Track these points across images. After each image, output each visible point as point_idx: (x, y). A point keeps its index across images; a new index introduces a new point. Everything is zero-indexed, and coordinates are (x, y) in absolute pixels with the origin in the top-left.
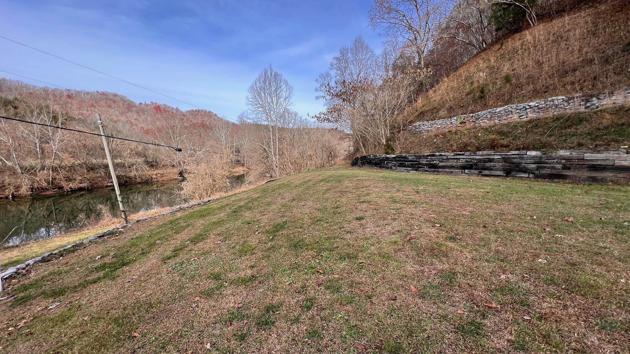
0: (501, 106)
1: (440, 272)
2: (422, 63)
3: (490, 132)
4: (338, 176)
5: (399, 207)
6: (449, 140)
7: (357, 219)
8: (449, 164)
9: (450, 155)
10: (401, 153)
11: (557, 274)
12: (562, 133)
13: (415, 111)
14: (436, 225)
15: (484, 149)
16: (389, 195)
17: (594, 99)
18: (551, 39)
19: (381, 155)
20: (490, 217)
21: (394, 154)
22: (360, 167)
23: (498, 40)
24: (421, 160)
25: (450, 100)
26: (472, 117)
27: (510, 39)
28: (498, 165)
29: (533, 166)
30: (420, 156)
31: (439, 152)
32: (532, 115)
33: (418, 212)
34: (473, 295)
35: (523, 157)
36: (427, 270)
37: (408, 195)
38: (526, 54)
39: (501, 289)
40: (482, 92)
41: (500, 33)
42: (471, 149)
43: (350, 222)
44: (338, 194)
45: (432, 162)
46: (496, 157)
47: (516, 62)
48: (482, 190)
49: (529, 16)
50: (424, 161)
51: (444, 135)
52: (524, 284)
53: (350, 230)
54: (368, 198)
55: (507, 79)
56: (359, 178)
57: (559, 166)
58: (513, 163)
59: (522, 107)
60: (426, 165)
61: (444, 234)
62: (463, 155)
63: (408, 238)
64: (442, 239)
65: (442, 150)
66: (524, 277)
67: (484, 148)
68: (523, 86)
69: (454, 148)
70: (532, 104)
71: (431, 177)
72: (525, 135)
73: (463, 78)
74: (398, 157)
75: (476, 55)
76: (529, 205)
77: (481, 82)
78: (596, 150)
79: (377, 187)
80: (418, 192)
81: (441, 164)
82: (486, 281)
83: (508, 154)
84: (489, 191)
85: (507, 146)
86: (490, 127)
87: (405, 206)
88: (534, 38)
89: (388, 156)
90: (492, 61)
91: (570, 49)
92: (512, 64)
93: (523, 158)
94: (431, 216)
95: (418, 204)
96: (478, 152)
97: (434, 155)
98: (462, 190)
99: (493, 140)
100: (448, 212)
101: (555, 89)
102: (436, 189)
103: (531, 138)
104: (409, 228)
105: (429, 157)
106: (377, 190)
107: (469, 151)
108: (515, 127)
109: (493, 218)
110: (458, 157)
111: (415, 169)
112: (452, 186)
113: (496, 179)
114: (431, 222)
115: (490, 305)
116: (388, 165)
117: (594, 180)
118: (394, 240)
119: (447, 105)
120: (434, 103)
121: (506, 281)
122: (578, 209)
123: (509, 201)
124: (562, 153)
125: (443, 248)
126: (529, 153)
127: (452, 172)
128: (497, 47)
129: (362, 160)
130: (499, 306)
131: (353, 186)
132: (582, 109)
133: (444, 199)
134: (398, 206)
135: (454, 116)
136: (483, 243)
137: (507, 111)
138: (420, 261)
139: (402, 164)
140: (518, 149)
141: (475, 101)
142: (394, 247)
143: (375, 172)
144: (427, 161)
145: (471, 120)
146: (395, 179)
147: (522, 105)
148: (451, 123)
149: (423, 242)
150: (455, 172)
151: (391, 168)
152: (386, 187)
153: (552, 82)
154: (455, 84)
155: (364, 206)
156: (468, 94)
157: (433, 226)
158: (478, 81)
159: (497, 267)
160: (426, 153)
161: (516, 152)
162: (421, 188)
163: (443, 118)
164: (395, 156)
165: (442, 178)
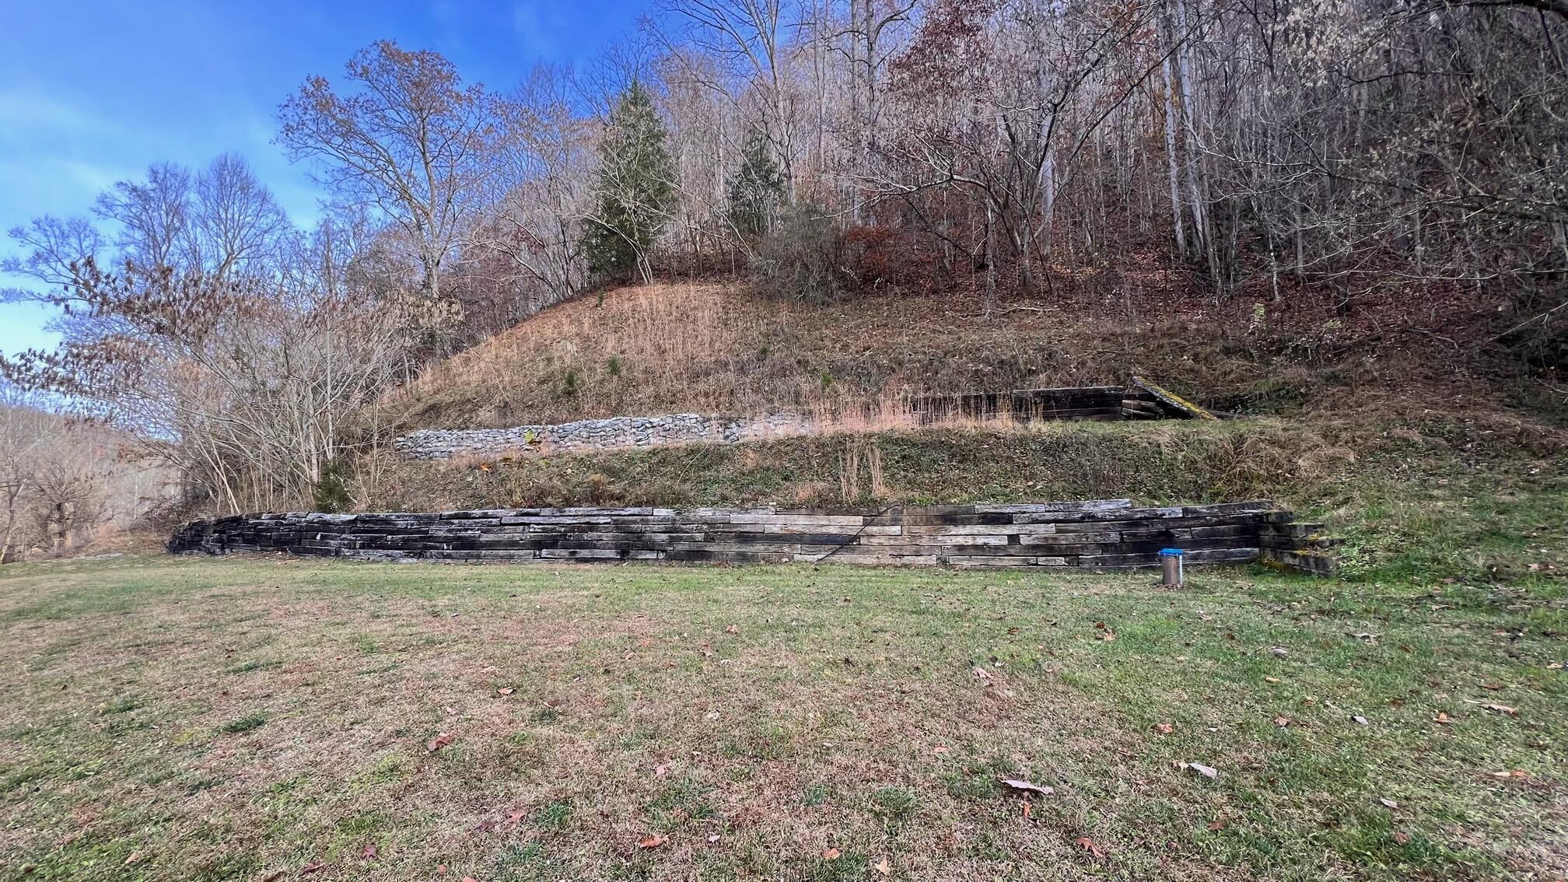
0: (604, 416)
1: (532, 810)
2: (435, 287)
3: (589, 468)
4: (112, 591)
5: (387, 663)
6: (503, 480)
7: (233, 729)
8: (504, 536)
9: (508, 514)
10: (370, 508)
11: (737, 732)
12: (700, 477)
13: (413, 400)
14: (502, 691)
15: (579, 503)
16: (346, 632)
17: (733, 425)
18: (674, 314)
19: (303, 514)
20: (613, 648)
21: (347, 512)
22: (213, 554)
23: (593, 289)
24: (433, 527)
25: (504, 388)
26: (552, 431)
27: (613, 294)
28: (606, 537)
29: (664, 536)
30: (429, 517)
31: (480, 508)
32: (656, 442)
33: (448, 665)
34: (613, 835)
35: (648, 520)
36: (498, 818)
37: (408, 626)
38: (641, 329)
39: (664, 800)
40: (570, 382)
41: (596, 277)
42: (554, 502)
43: (199, 750)
44: (124, 659)
45: (463, 534)
46: (602, 520)
47: (626, 339)
48: (586, 593)
49: (642, 263)
50: (440, 531)
51: (493, 466)
52: (696, 772)
53: (208, 778)
54: (268, 652)
55: (614, 367)
56: (215, 591)
57: (700, 536)
58: (632, 533)
59: (640, 423)
60: (447, 540)
61: (527, 711)
62: (536, 515)
63: (432, 746)
64: (523, 725)
65: (487, 504)
66: (693, 757)
67: (579, 501)
68: (638, 385)
69: (517, 498)
70: (655, 420)
71: (459, 571)
72: (648, 478)
73: (532, 346)
74: (364, 521)
75: (555, 306)
76: (672, 612)
77: (568, 361)
78: (742, 508)
79: (296, 614)
80: (435, 615)
81: (485, 538)
82: (632, 791)
83: (623, 513)
84: (598, 592)
85: (620, 498)
86: (588, 456)
87: (404, 656)
88: (651, 304)
89: (328, 517)
90: (586, 325)
91: (700, 339)
92: (620, 339)
93: (646, 522)
94: (484, 671)
95: (445, 644)
96: (567, 509)
97: (467, 516)
98: (544, 596)
99: (596, 483)
100: (524, 652)
101: (684, 399)
102: (483, 602)
103: (660, 483)
104: (430, 717)
105: (456, 521)
106: (299, 622)
107: (550, 505)
108: (631, 460)
109: (619, 649)
110: (526, 520)
111: (415, 555)
112: (519, 590)
113: (603, 566)
114: (488, 685)
115: (651, 843)
116: (327, 544)
117: (743, 558)
118: (387, 762)
119: (497, 399)
120: (466, 387)
121: (668, 778)
122: (738, 608)
123: (638, 609)
124: (705, 512)
125: (530, 747)
126: (656, 512)
127: (512, 557)
128: (593, 300)
129: (221, 532)
130: (666, 838)
131: (191, 620)
132: (721, 440)
133: (508, 623)
134: (384, 659)
135: (513, 425)
136: (610, 710)
137: (616, 427)
138: (477, 799)
139: (373, 540)
140: (639, 504)
141: (556, 399)
142: (390, 785)
143: (277, 567)
144: (449, 531)
145: (550, 439)
146: (359, 584)
147: (640, 420)
148: (508, 441)
149: (476, 744)
150: (520, 556)
151: (337, 553)
152: (332, 609)
153: (680, 387)
154: (513, 354)
155: (260, 678)
156: (542, 382)
157: (494, 697)
158: (561, 357)
159: (646, 755)
160: (447, 509)
161: (636, 510)
162: (442, 602)
163: (487, 427)
164: (354, 517)
165: (490, 572)
